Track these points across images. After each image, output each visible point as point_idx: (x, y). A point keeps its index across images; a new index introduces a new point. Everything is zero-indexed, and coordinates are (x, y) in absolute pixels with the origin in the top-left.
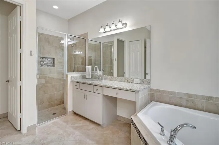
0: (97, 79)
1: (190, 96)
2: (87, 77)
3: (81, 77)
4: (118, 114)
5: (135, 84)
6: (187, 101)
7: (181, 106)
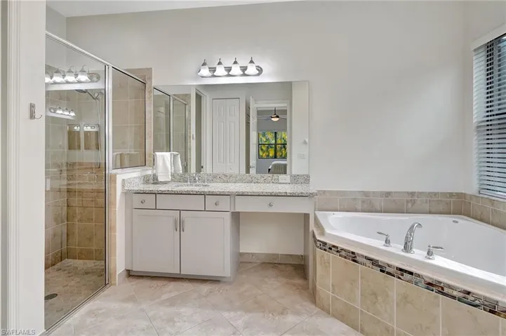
0: (187, 182)
1: (366, 194)
2: (160, 179)
3: (142, 181)
4: (241, 251)
5: (283, 185)
6: (363, 202)
7: (356, 211)
